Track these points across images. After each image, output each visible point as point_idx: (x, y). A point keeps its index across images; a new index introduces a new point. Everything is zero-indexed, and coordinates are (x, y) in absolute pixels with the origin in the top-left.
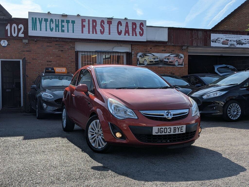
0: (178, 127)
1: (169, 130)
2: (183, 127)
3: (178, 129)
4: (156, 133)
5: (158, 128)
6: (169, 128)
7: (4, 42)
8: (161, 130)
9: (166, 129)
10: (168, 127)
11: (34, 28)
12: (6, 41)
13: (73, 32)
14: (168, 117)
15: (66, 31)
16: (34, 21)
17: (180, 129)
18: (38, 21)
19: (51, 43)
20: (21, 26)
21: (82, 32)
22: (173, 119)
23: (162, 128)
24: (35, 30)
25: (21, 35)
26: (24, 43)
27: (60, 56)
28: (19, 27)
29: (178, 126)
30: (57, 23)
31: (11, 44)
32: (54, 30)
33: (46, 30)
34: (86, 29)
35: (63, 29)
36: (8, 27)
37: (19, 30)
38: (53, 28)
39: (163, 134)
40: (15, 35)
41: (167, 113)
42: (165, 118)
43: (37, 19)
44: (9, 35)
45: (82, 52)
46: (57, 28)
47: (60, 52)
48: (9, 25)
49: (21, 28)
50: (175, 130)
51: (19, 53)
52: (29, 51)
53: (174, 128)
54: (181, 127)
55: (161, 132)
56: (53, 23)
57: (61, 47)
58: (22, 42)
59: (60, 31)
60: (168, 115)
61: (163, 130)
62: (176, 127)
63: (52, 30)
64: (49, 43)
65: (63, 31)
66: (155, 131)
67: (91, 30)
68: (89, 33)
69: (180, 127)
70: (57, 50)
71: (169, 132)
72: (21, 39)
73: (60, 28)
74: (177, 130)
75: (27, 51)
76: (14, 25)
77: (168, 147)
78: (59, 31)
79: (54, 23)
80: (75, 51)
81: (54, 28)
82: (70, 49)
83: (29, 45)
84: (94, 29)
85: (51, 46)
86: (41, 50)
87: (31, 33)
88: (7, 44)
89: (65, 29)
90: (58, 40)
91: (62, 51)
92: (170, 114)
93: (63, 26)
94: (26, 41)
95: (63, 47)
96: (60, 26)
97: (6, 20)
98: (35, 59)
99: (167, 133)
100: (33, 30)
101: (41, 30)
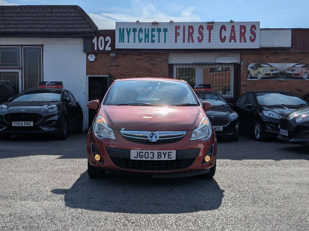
0: (163, 153)
1: (151, 155)
2: (172, 152)
3: (165, 155)
4: (134, 157)
5: (138, 152)
6: (151, 153)
7: (91, 56)
8: (141, 154)
9: (147, 154)
10: (149, 152)
11: (122, 39)
12: (93, 56)
13: (165, 42)
14: (151, 139)
15: (156, 41)
16: (122, 32)
17: (167, 155)
18: (126, 32)
19: (141, 56)
20: (108, 38)
21: (176, 42)
22: (158, 142)
23: (143, 153)
24: (123, 42)
25: (108, 48)
26: (112, 57)
27: (151, 71)
28: (106, 40)
29: (165, 152)
30: (147, 33)
31: (98, 59)
32: (143, 41)
33: (134, 42)
34: (180, 38)
35: (153, 39)
36: (95, 41)
37: (106, 43)
38: (142, 38)
39: (144, 159)
40: (101, 49)
41: (151, 135)
42: (148, 140)
43: (125, 30)
44: (96, 49)
45: (177, 64)
46: (147, 38)
47: (151, 65)
48: (96, 37)
49: (108, 40)
50: (159, 155)
51: (106, 68)
52: (117, 66)
53: (158, 153)
54: (169, 153)
55: (142, 157)
56: (142, 33)
57: (152, 60)
58: (109, 56)
59: (150, 41)
60: (151, 137)
61: (143, 154)
62: (162, 151)
63: (140, 41)
64: (139, 55)
65: (153, 41)
66: (134, 155)
67: (186, 38)
68: (184, 42)
69: (166, 152)
70: (148, 64)
71: (151, 158)
72: (108, 53)
73: (150, 38)
74: (163, 155)
75: (115, 66)
76: (101, 38)
77: (153, 176)
78: (148, 42)
79: (144, 32)
80: (169, 65)
81: (144, 39)
82: (162, 62)
83: (118, 59)
84: (190, 38)
85: (140, 60)
86: (130, 64)
87: (119, 45)
88: (94, 59)
89: (156, 38)
90: (147, 51)
91: (153, 64)
92: (155, 136)
93: (153, 36)
94: (113, 55)
95: (154, 60)
96: (150, 35)
97: (91, 33)
98: (124, 74)
99: (149, 159)
100: (120, 42)
101: (128, 42)
